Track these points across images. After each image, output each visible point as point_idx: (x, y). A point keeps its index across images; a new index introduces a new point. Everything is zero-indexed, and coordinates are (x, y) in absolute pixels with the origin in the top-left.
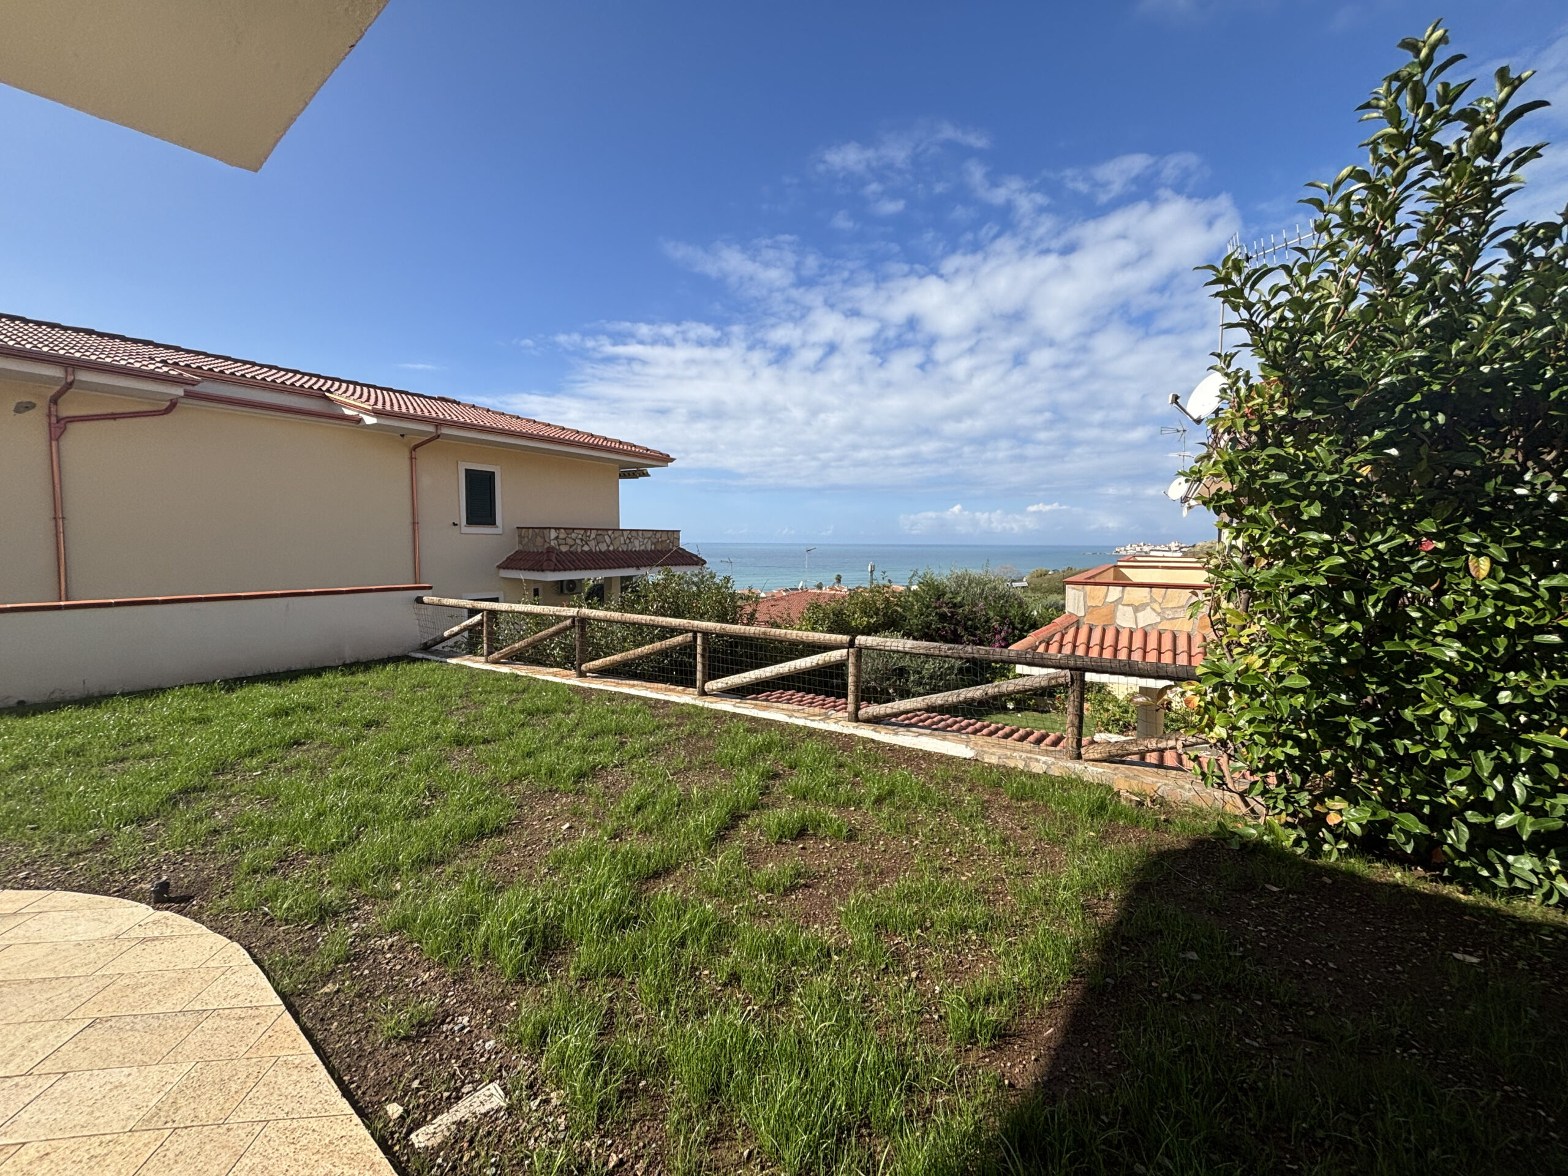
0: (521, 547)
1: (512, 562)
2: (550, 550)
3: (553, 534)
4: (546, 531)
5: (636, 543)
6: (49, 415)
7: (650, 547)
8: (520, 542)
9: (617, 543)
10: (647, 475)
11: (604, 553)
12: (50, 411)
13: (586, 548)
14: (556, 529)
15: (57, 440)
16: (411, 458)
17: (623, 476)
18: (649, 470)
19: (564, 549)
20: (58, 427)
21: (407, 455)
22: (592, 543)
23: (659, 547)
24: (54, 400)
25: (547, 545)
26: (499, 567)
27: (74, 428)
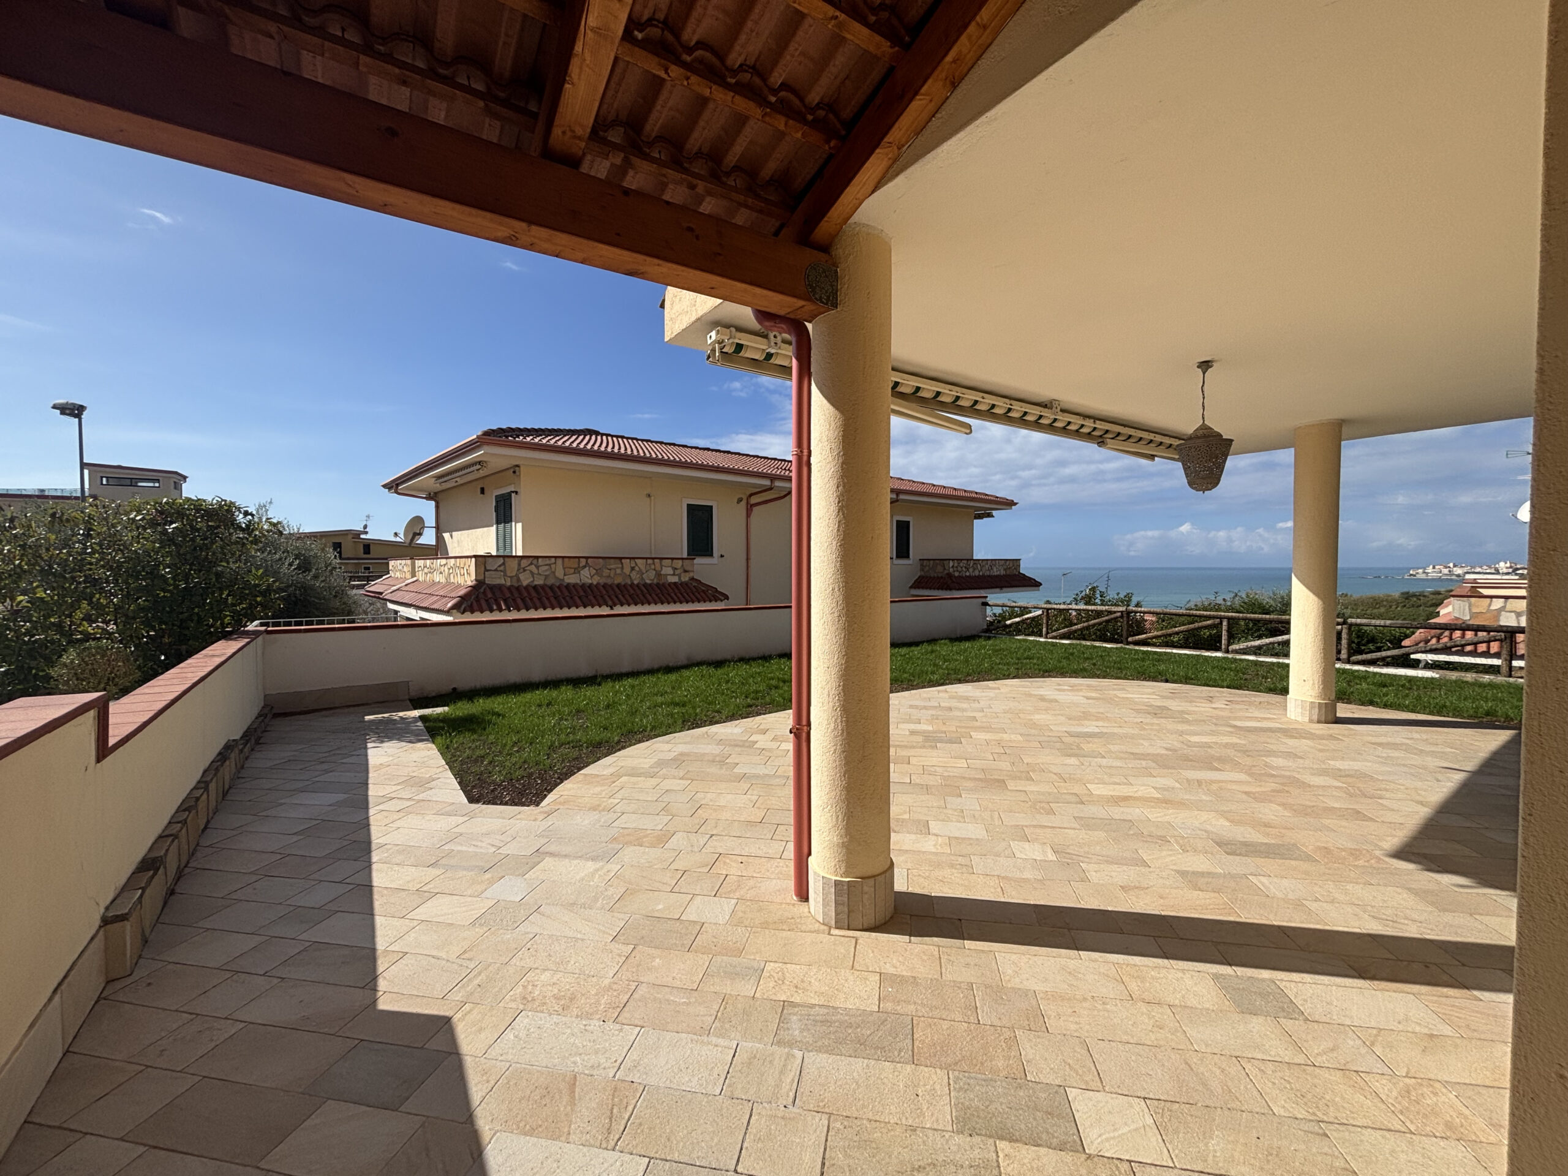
0: (923, 573)
1: (920, 583)
2: (950, 575)
3: (951, 564)
4: (945, 562)
5: (995, 570)
6: (747, 504)
7: (1003, 572)
8: (922, 570)
9: (984, 569)
10: (993, 516)
11: (979, 577)
12: (748, 501)
13: (968, 574)
14: (953, 560)
15: (749, 517)
17: (976, 518)
18: (994, 513)
19: (957, 574)
20: (750, 508)
22: (971, 570)
23: (1008, 573)
24: (751, 495)
25: (946, 572)
26: (911, 587)
27: (755, 509)
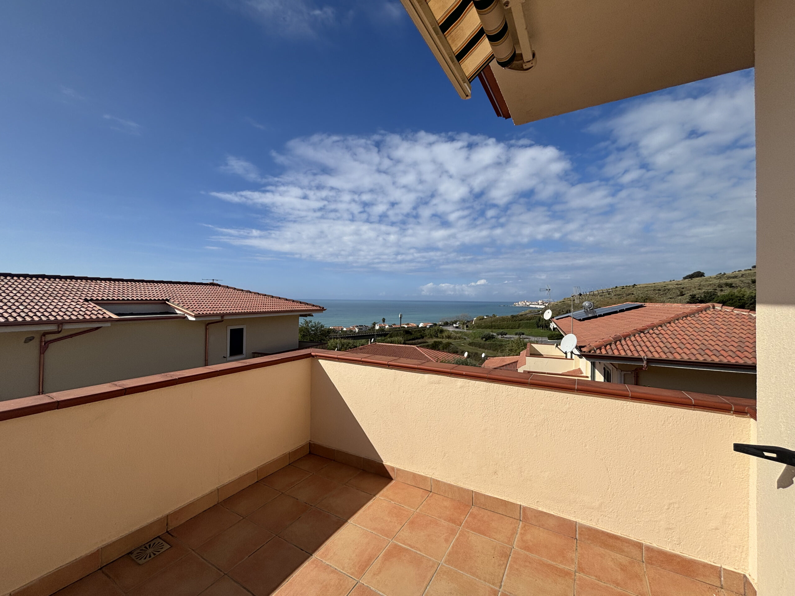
6: (41, 342)
10: (312, 316)
12: (41, 339)
15: (44, 353)
16: (206, 329)
17: (300, 316)
20: (45, 346)
21: (204, 328)
24: (44, 335)
27: (53, 347)
